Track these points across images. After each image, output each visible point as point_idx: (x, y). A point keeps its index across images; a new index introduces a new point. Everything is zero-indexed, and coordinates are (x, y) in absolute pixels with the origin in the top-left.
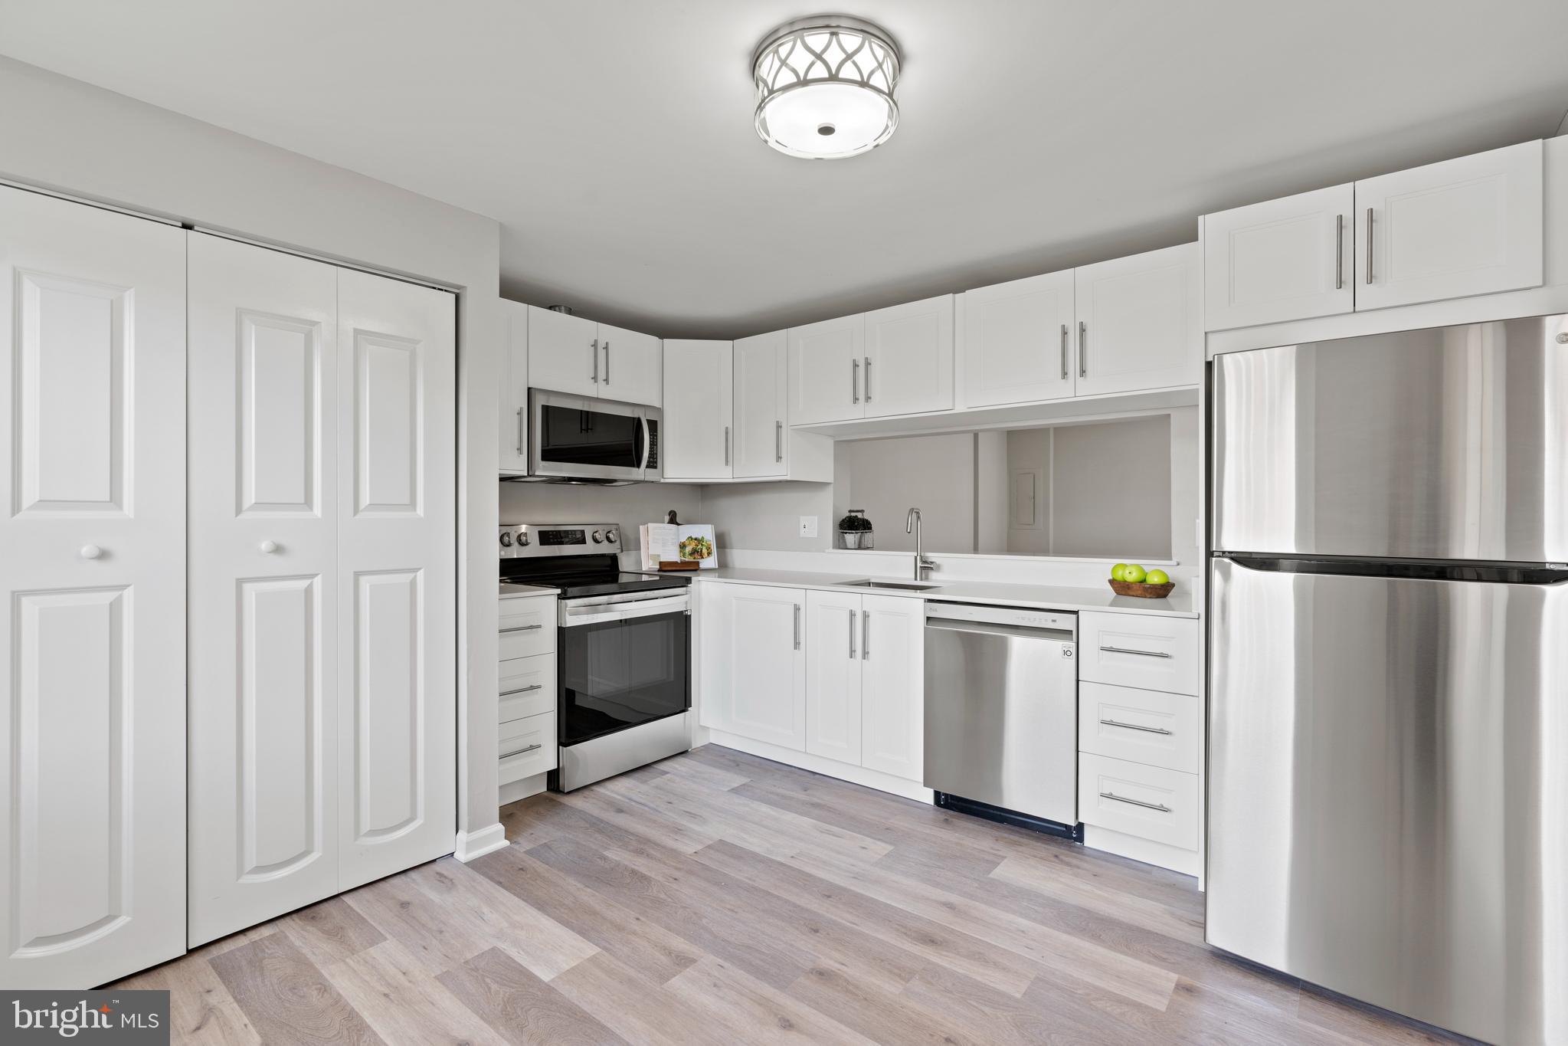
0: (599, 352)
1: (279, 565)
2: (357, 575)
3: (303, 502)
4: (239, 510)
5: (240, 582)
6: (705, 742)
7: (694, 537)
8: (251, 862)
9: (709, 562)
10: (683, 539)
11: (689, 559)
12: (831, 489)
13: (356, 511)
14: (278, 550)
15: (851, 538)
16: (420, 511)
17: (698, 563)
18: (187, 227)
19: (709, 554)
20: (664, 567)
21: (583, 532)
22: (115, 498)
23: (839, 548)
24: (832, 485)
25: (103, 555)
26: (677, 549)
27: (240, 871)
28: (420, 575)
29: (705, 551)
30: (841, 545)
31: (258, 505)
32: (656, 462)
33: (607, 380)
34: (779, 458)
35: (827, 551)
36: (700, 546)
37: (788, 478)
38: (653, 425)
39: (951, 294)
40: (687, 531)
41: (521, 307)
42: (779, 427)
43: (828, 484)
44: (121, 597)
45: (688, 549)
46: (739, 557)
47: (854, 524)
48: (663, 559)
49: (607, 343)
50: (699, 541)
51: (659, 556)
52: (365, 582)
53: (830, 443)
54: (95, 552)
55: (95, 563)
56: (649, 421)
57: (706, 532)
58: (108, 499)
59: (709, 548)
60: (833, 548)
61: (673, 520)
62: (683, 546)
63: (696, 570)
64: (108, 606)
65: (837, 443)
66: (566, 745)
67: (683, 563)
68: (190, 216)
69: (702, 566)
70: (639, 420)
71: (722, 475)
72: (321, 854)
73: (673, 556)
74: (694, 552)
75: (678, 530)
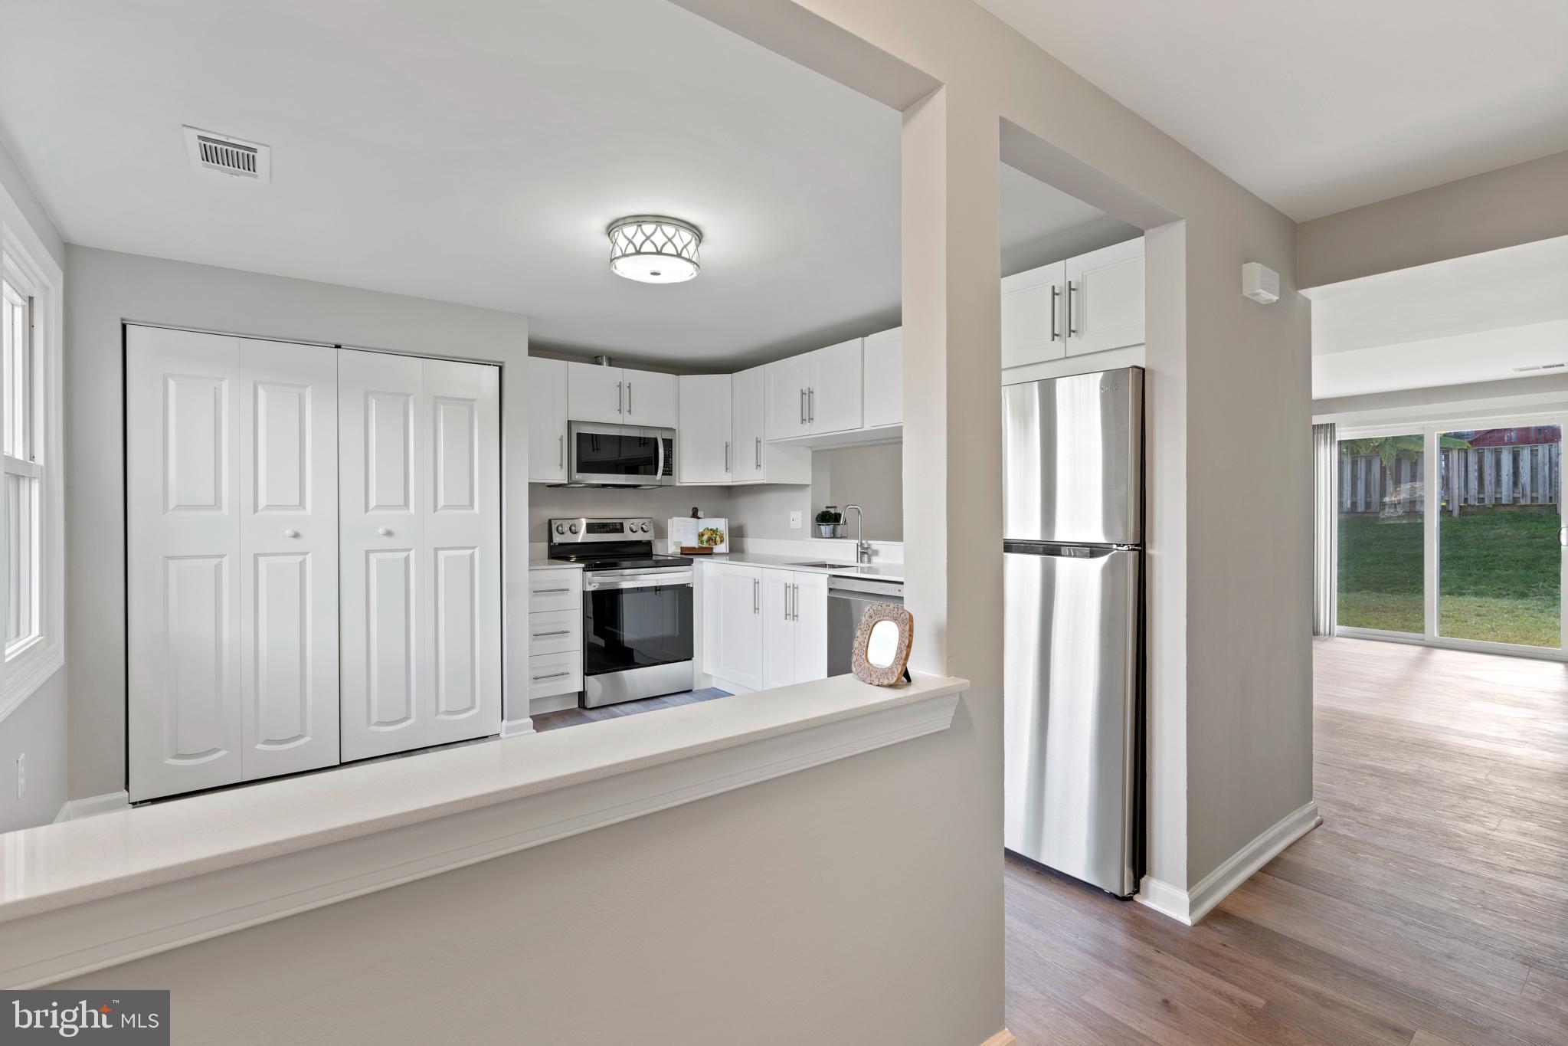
0: (624, 390)
1: (389, 542)
2: (436, 550)
3: (403, 504)
4: (367, 510)
5: (368, 552)
6: (708, 686)
7: (710, 528)
8: (375, 718)
9: (722, 548)
10: (701, 530)
11: (705, 545)
12: (809, 489)
13: (435, 509)
14: (389, 533)
15: (826, 529)
16: (476, 510)
17: (712, 548)
18: (338, 347)
19: (722, 541)
20: (686, 551)
21: (622, 524)
22: (302, 504)
23: (815, 537)
24: (810, 487)
25: (296, 535)
26: (697, 537)
27: (369, 724)
28: (477, 551)
29: (718, 538)
30: (817, 534)
31: (377, 507)
32: (671, 471)
33: (630, 411)
34: (758, 466)
35: (807, 539)
36: (714, 535)
37: (765, 482)
38: (668, 444)
39: (860, 338)
40: (707, 523)
41: (560, 364)
42: (758, 441)
43: (807, 485)
44: (305, 559)
45: (705, 538)
46: (752, 544)
47: (828, 518)
48: (685, 544)
49: (630, 384)
50: (714, 531)
51: (681, 543)
52: (442, 554)
53: (809, 452)
54: (292, 534)
55: (293, 540)
56: (664, 440)
57: (721, 525)
58: (298, 504)
59: (721, 537)
60: (812, 537)
61: (695, 515)
62: (701, 535)
63: (711, 554)
64: (299, 564)
65: (814, 453)
66: (588, 675)
67: (700, 548)
68: (338, 342)
69: (715, 551)
70: (656, 439)
71: (726, 480)
72: (415, 721)
73: (693, 542)
74: (709, 539)
75: (698, 522)
